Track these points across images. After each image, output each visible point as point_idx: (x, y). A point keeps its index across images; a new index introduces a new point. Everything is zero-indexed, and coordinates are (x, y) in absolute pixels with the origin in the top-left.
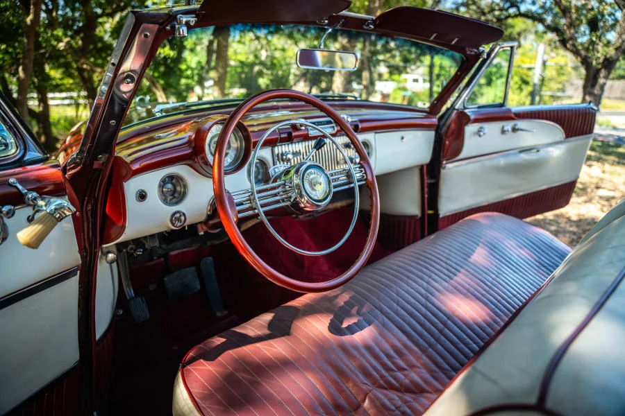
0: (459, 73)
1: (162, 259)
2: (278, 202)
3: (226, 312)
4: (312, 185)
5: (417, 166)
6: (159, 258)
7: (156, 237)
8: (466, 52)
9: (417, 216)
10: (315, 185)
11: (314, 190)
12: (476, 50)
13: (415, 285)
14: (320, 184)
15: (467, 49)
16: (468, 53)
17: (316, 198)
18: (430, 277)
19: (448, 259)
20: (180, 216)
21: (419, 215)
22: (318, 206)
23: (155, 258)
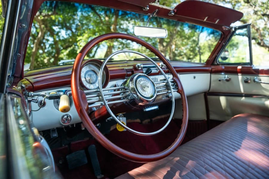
0: (220, 42)
1: (67, 146)
2: (120, 99)
3: (103, 176)
4: (143, 88)
5: (203, 93)
6: (65, 145)
7: (56, 131)
8: (223, 29)
9: (205, 120)
10: (144, 88)
11: (144, 91)
12: (228, 28)
13: (215, 156)
14: (148, 87)
15: (223, 27)
16: (224, 29)
17: (145, 96)
18: (223, 150)
19: (231, 139)
20: (68, 117)
21: (206, 119)
22: (148, 101)
23: (63, 145)
